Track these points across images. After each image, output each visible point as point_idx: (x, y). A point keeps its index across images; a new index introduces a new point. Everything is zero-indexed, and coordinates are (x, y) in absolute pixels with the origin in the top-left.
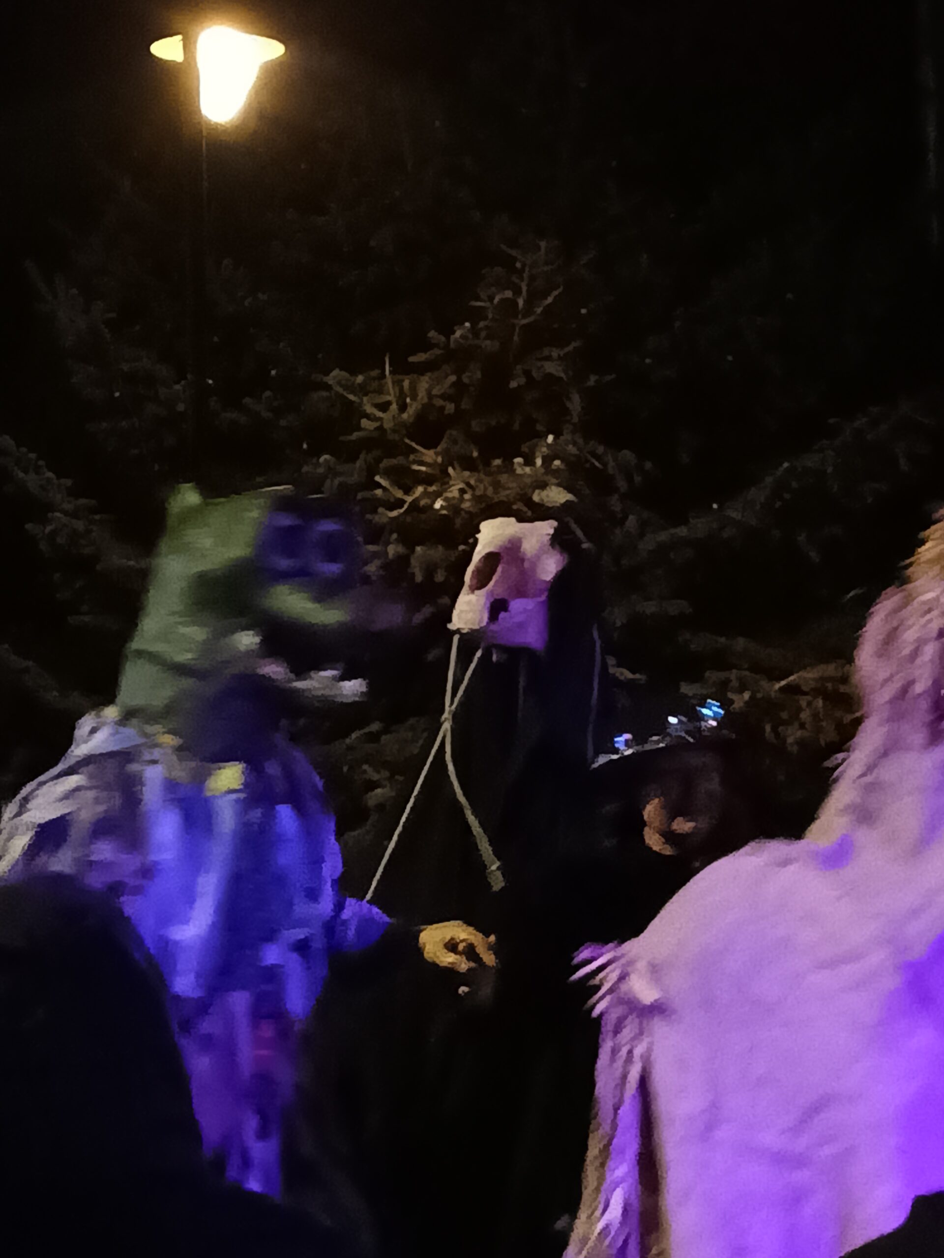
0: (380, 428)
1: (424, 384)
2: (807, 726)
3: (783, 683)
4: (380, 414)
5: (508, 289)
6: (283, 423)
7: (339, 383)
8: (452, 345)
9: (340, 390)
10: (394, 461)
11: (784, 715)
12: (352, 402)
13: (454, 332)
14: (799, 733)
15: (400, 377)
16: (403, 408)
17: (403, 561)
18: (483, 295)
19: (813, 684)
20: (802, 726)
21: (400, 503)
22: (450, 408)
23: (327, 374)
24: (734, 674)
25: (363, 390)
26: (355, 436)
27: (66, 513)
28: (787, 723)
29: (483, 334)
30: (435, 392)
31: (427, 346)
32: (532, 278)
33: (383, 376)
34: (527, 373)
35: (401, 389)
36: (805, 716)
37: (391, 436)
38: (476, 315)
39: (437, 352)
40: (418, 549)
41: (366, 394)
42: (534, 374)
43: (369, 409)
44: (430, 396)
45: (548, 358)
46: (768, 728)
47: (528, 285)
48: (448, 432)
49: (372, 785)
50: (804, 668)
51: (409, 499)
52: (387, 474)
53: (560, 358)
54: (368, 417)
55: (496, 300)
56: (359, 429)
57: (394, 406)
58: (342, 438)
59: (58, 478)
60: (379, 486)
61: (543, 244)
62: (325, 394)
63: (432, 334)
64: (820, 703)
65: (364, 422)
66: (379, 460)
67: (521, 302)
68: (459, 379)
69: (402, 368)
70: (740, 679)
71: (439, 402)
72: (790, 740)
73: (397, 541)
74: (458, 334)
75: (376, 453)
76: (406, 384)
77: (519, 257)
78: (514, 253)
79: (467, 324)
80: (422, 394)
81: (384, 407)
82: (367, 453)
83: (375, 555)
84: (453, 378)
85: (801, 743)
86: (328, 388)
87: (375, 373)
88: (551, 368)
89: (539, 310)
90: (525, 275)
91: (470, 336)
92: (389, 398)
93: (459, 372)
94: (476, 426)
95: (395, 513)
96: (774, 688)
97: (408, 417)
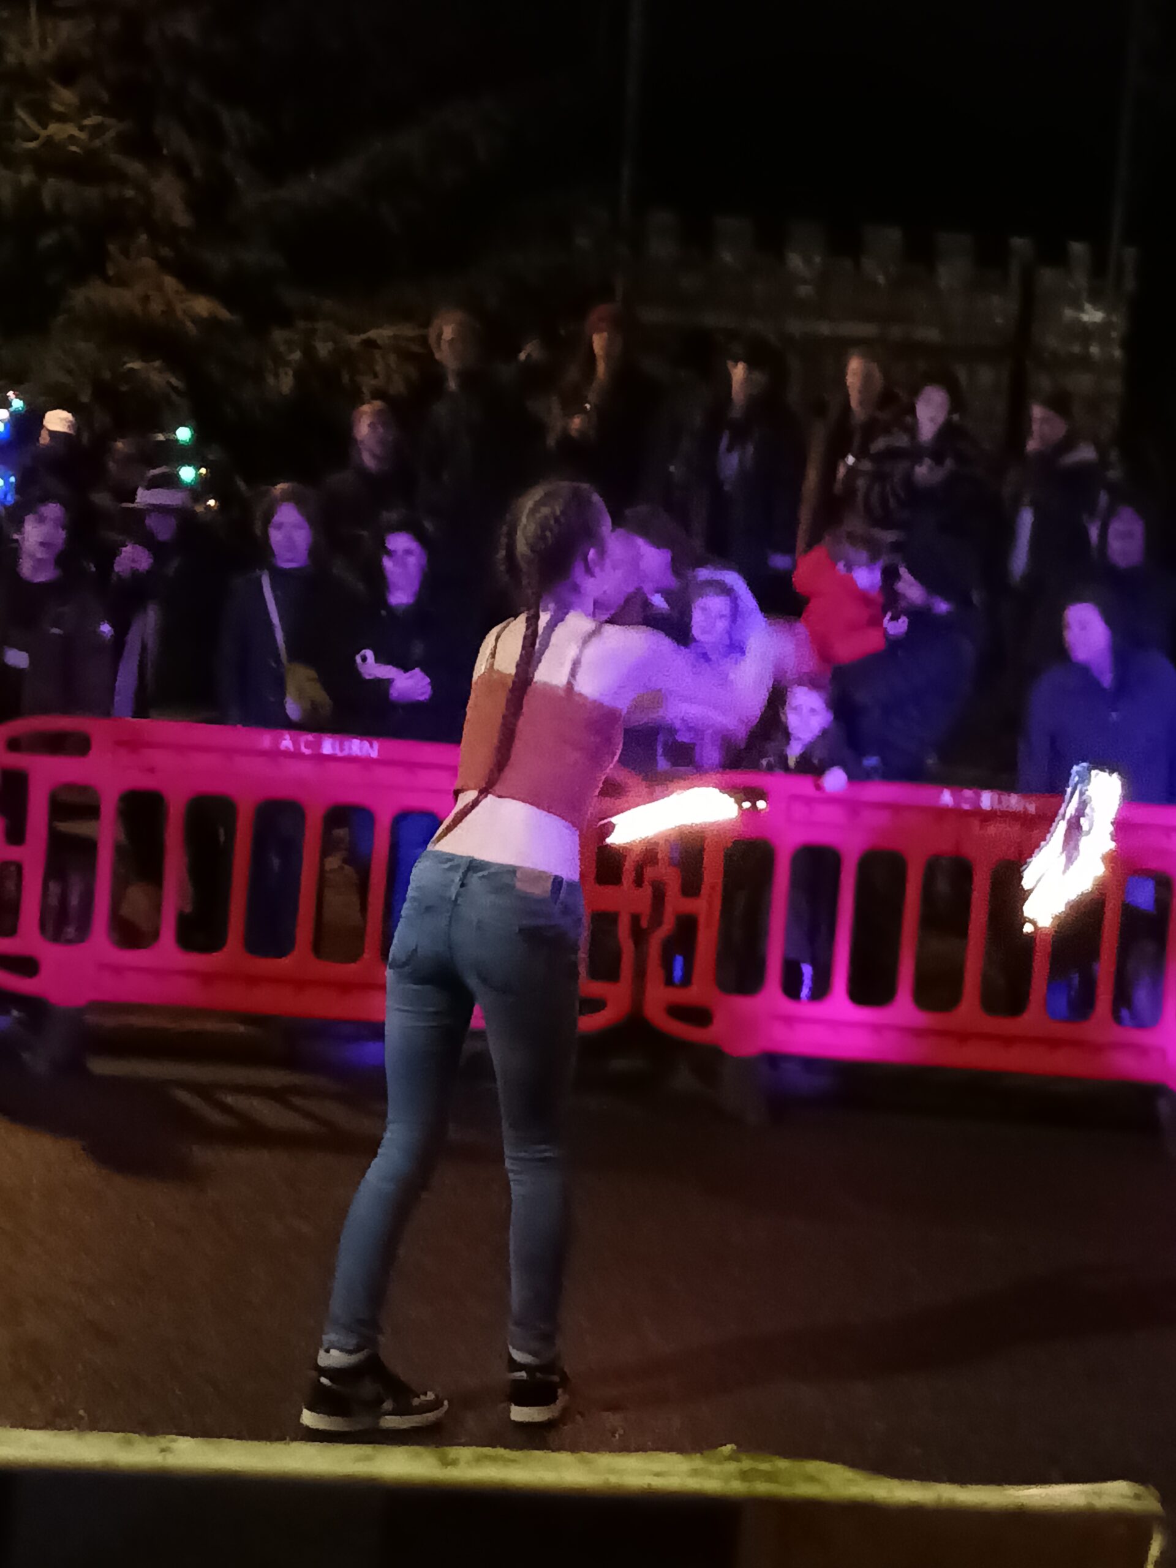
0: (22, 63)
1: (65, 28)
3: (364, 336)
4: (23, 50)
10: (33, 96)
11: (361, 366)
14: (373, 382)
15: (44, 19)
16: (44, 47)
17: (35, 189)
19: (388, 341)
21: (35, 137)
22: (87, 53)
24: (320, 326)
25: (8, 27)
30: (74, 36)
33: (27, 15)
35: (44, 30)
36: (379, 368)
37: (31, 73)
40: (51, 181)
41: (11, 31)
43: (14, 45)
44: (70, 41)
46: (346, 378)
48: (85, 74)
50: (382, 325)
51: (44, 133)
52: (25, 107)
54: (11, 51)
56: (4, 62)
57: (36, 45)
60: (18, 118)
64: (392, 359)
65: (9, 57)
66: (17, 92)
68: (98, 27)
69: (46, 10)
70: (325, 331)
71: (76, 46)
73: (31, 170)
75: (16, 83)
76: (49, 25)
80: (63, 37)
81: (28, 44)
82: (7, 84)
83: (9, 180)
84: (92, 26)
87: (22, 12)
92: (29, 35)
93: (98, 21)
94: (110, 74)
95: (32, 145)
96: (354, 341)
97: (48, 56)
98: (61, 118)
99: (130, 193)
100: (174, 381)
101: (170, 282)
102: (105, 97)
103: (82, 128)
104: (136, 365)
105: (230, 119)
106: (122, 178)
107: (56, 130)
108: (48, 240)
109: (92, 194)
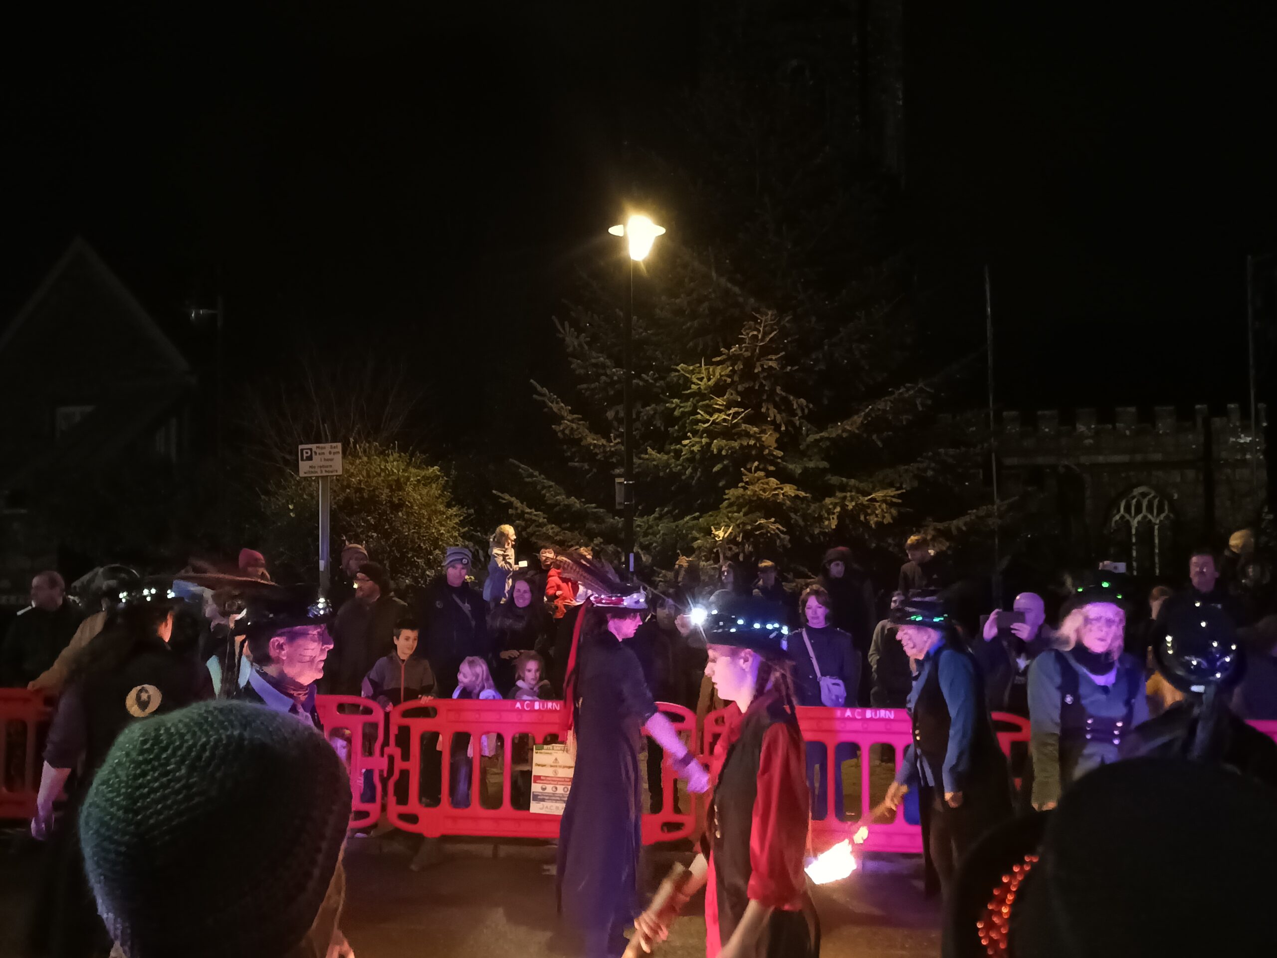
0: (700, 388)
1: (718, 370)
2: (879, 516)
4: (699, 382)
5: (754, 330)
6: (658, 384)
7: (683, 370)
8: (731, 354)
9: (682, 372)
10: (704, 403)
11: (869, 511)
12: (688, 377)
13: (731, 349)
14: (876, 519)
15: (708, 367)
16: (709, 380)
17: (709, 445)
18: (744, 333)
19: (881, 499)
20: (877, 516)
21: (708, 421)
22: (729, 380)
23: (678, 365)
24: (848, 494)
25: (692, 372)
26: (689, 391)
27: (568, 420)
28: (870, 515)
29: (744, 349)
30: (723, 373)
31: (721, 354)
32: (765, 327)
33: (701, 366)
34: (762, 366)
35: (709, 372)
37: (703, 391)
38: (742, 341)
39: (724, 357)
41: (694, 374)
42: (765, 367)
43: (695, 380)
44: (721, 376)
45: (771, 360)
46: (862, 518)
47: (763, 329)
48: (728, 390)
49: (696, 539)
50: (878, 491)
52: (702, 408)
53: (776, 360)
54: (694, 383)
55: (750, 335)
56: (690, 388)
57: (705, 380)
58: (683, 392)
59: (566, 406)
60: (699, 413)
61: (770, 313)
62: (677, 374)
63: (722, 349)
64: (884, 506)
65: (693, 386)
66: (698, 402)
67: (760, 336)
68: (733, 368)
69: (709, 363)
70: (851, 496)
71: (724, 378)
72: (872, 522)
73: (707, 437)
74: (733, 350)
75: (697, 398)
76: (711, 370)
77: (760, 317)
78: (757, 315)
79: (737, 346)
80: (717, 374)
81: (701, 379)
82: (694, 399)
83: (697, 443)
84: (731, 368)
85: (877, 523)
86: (678, 371)
87: (698, 365)
88: (773, 364)
89: (768, 339)
90: (762, 325)
91: (738, 350)
92: (702, 375)
93: (733, 365)
94: (740, 388)
96: (865, 500)
97: (711, 383)
98: (720, 411)
99: (752, 442)
100: (780, 527)
101: (773, 481)
103: (729, 415)
104: (763, 521)
105: (798, 403)
106: (748, 435)
107: (719, 417)
108: (717, 467)
109: (736, 444)
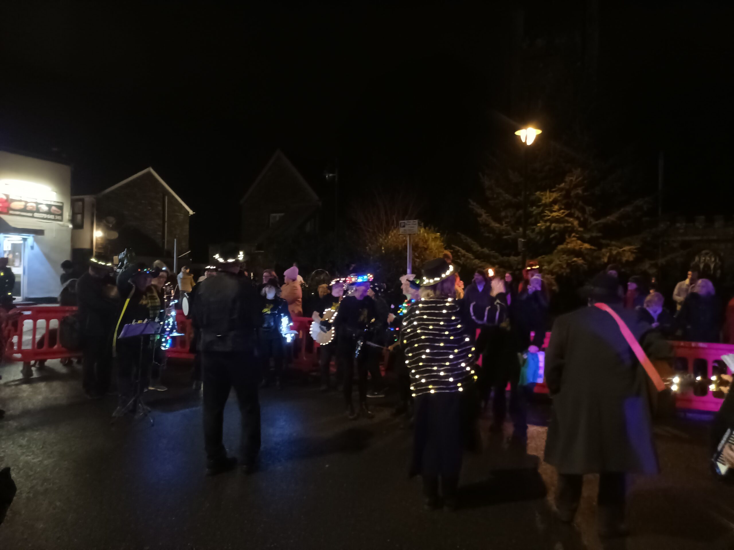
1: (554, 194)
2: (627, 257)
3: (623, 249)
4: (546, 200)
5: (572, 177)
7: (538, 194)
10: (548, 208)
12: (540, 198)
13: (561, 185)
15: (550, 193)
18: (566, 178)
19: (628, 250)
22: (559, 199)
23: (536, 192)
24: (612, 248)
26: (540, 204)
27: (484, 216)
28: (623, 256)
30: (556, 196)
32: (576, 175)
33: (547, 193)
37: (548, 203)
38: (566, 182)
39: (557, 188)
41: (543, 196)
42: (575, 193)
48: (559, 203)
50: (626, 246)
53: (580, 190)
54: (543, 200)
55: (569, 179)
56: (541, 202)
58: (538, 204)
59: (483, 210)
60: (546, 213)
61: (578, 169)
62: (536, 196)
63: (557, 185)
66: (545, 208)
67: (574, 179)
72: (623, 260)
73: (549, 223)
77: (575, 171)
82: (543, 206)
83: (544, 225)
84: (560, 193)
85: (626, 260)
89: (577, 181)
91: (564, 186)
92: (548, 197)
94: (564, 202)
96: (621, 250)
97: (551, 200)
98: (555, 211)
99: (570, 225)
100: (584, 262)
101: (579, 242)
102: (563, 207)
103: (560, 213)
104: (575, 259)
105: (588, 209)
106: (568, 222)
107: (555, 214)
108: (552, 236)
109: (562, 226)
